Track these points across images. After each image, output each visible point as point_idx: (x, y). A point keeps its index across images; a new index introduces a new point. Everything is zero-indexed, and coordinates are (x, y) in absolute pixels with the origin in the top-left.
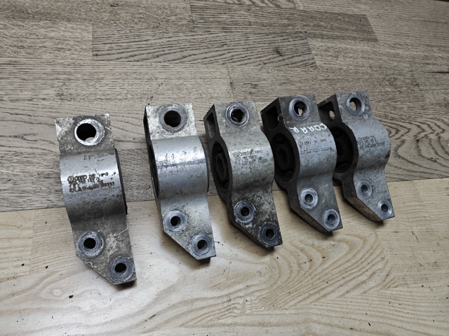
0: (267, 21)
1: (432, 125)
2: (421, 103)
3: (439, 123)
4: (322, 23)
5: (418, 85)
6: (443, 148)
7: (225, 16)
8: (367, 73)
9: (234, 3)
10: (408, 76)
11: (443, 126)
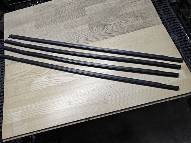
0: (73, 6)
1: (118, 21)
2: (116, 16)
3: (121, 20)
4: (89, 1)
5: (117, 11)
6: (120, 27)
7: (63, 9)
8: (101, 12)
9: (66, 4)
10: (114, 9)
11: (122, 21)
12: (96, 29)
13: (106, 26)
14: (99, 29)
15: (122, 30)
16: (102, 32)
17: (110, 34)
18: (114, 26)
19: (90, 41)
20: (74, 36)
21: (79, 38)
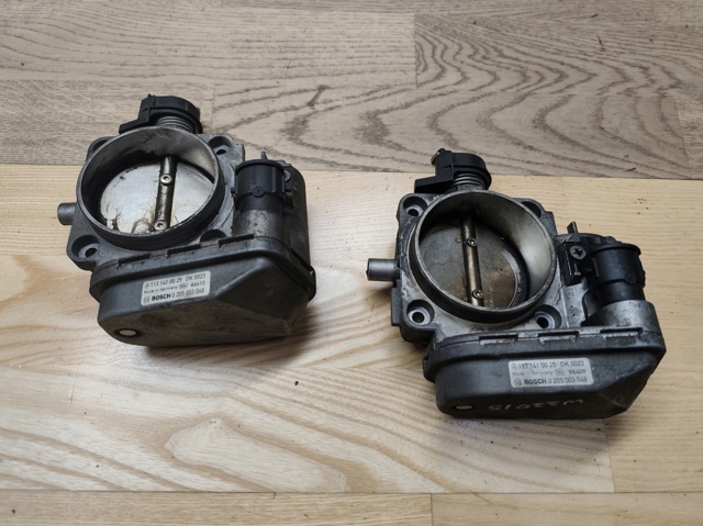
12: (471, 73)
13: (551, 77)
14: (496, 79)
15: (672, 140)
16: (516, 109)
17: (574, 143)
18: (613, 91)
19: (400, 155)
20: (276, 71)
21: (311, 104)
